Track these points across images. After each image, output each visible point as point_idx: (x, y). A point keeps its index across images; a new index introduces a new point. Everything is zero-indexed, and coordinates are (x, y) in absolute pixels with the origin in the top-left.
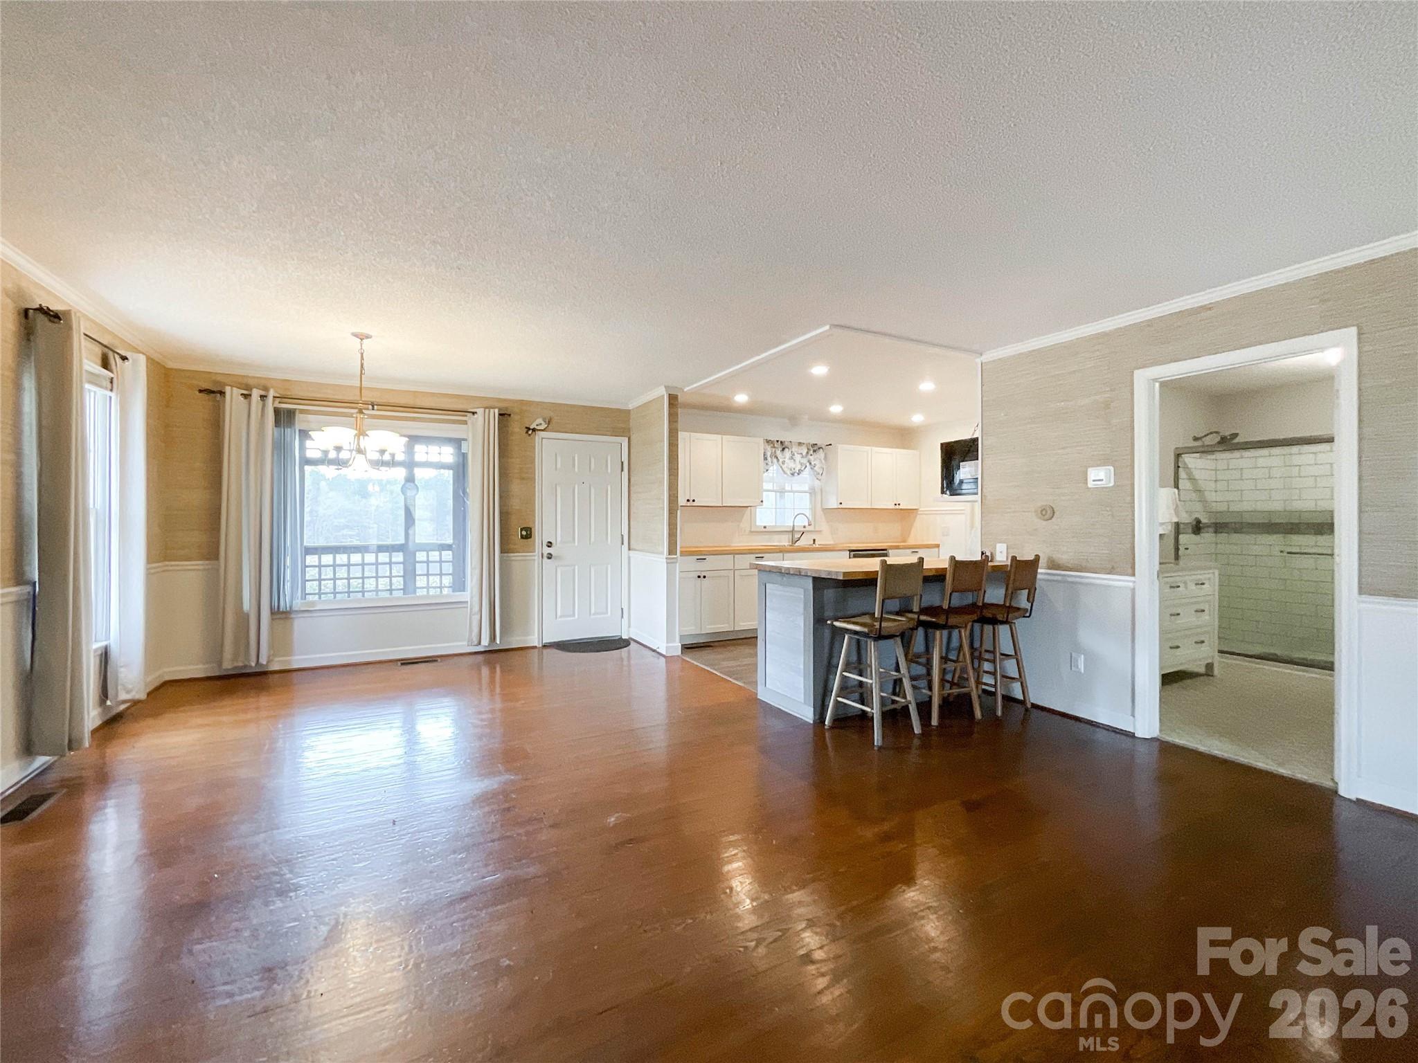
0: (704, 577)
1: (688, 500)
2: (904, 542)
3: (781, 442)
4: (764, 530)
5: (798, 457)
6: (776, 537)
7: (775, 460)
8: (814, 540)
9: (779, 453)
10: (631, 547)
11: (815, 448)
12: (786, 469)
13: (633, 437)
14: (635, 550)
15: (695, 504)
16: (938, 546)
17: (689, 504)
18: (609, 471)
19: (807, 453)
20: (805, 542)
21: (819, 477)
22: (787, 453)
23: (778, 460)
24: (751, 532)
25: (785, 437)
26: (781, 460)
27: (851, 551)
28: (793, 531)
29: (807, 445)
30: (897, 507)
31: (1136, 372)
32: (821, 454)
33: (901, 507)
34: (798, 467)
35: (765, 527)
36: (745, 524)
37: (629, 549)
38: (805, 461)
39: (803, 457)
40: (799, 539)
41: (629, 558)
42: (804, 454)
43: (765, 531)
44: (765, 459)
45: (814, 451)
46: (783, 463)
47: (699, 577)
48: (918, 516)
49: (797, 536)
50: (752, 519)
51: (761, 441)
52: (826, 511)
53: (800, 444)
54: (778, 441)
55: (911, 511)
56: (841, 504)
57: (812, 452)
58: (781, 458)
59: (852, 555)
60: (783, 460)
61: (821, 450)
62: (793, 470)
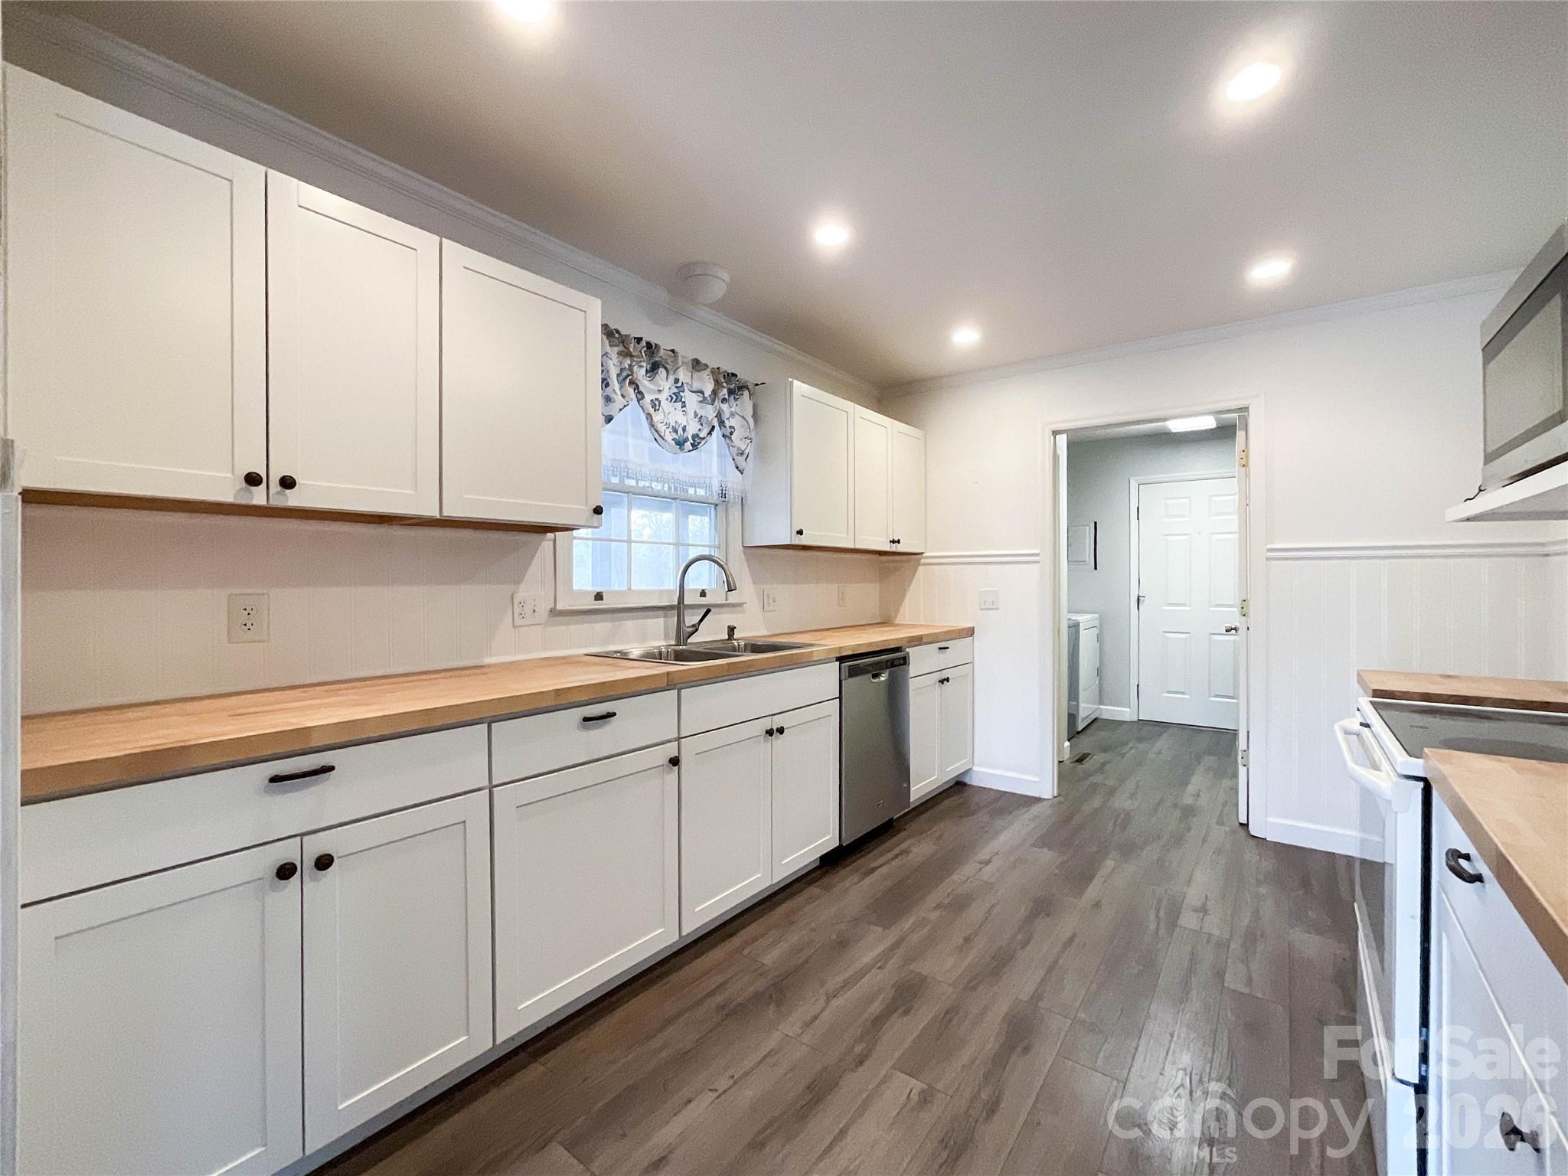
0: (324, 862)
1: (252, 480)
3: (649, 345)
4: (599, 605)
5: (692, 400)
6: (630, 625)
7: (631, 390)
8: (731, 630)
9: (640, 373)
11: (731, 385)
12: (661, 428)
15: (293, 499)
17: (258, 497)
19: (714, 393)
20: (711, 633)
21: (740, 460)
22: (664, 383)
23: (640, 396)
24: (555, 613)
25: (665, 340)
26: (648, 398)
27: (841, 659)
28: (680, 608)
29: (716, 372)
30: (894, 547)
32: (746, 403)
33: (899, 548)
34: (693, 428)
35: (599, 597)
36: (534, 591)
38: (709, 412)
39: (704, 401)
40: (695, 628)
42: (708, 393)
43: (598, 608)
44: (605, 383)
45: (731, 392)
46: (656, 405)
47: (285, 872)
49: (691, 619)
50: (558, 570)
52: (757, 553)
53: (697, 365)
54: (639, 340)
55: (912, 558)
56: (800, 532)
57: (725, 391)
58: (652, 392)
59: (845, 672)
60: (653, 397)
61: (746, 393)
62: (680, 431)
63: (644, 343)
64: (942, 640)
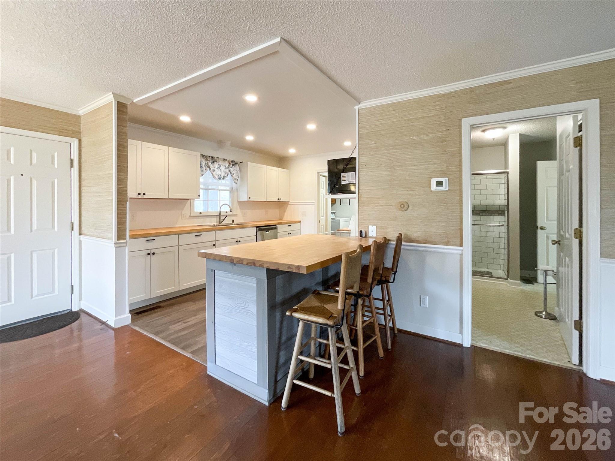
0: (154, 254)
1: (139, 194)
2: (281, 220)
3: (212, 157)
5: (223, 168)
6: (208, 219)
7: (208, 169)
8: (233, 221)
9: (210, 164)
10: (83, 232)
11: (233, 163)
12: (215, 175)
13: (83, 139)
14: (85, 235)
15: (145, 197)
16: (300, 222)
17: (140, 196)
18: (56, 166)
19: (229, 166)
20: (227, 221)
21: (236, 181)
22: (216, 165)
23: (210, 169)
24: (190, 216)
25: (215, 155)
26: (212, 169)
27: (257, 227)
28: (219, 215)
29: (229, 161)
30: (279, 200)
31: (463, 120)
32: (237, 167)
33: (281, 201)
34: (223, 174)
35: (201, 213)
36: (186, 211)
37: (80, 234)
38: (227, 171)
39: (226, 168)
40: (224, 220)
41: (80, 242)
42: (227, 166)
43: (200, 215)
44: (201, 167)
45: (233, 165)
46: (214, 171)
47: (149, 254)
48: (289, 206)
49: (222, 218)
50: (192, 207)
51: (199, 155)
52: (240, 203)
53: (224, 160)
54: (210, 156)
55: (286, 203)
56: (250, 198)
57: (232, 165)
58: (212, 168)
59: (258, 230)
60: (213, 169)
61: (237, 165)
62: (220, 176)
63: (211, 157)
64: (289, 224)
